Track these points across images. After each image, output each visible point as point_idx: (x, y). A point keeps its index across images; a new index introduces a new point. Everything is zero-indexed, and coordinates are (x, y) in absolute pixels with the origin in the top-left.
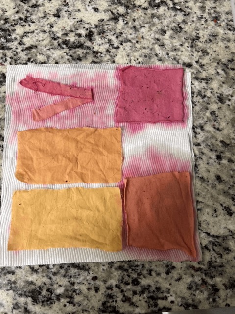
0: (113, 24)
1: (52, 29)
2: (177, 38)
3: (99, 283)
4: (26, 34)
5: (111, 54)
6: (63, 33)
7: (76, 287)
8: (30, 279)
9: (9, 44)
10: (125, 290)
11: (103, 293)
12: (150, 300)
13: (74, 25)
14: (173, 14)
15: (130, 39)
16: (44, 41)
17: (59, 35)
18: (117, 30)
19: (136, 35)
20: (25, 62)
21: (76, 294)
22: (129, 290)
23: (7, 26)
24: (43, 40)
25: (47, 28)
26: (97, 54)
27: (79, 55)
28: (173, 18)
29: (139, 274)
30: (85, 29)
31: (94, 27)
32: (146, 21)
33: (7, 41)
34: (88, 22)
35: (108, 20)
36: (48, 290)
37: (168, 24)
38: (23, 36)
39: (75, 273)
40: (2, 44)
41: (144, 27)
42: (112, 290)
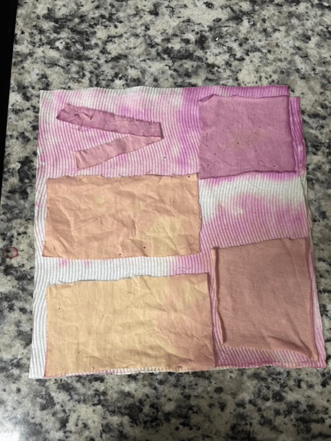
0: (235, 25)
1: (148, 32)
2: (326, 46)
3: (226, 397)
4: (110, 39)
5: (233, 68)
6: (163, 38)
7: (193, 402)
8: (127, 389)
9: (86, 53)
10: (263, 408)
11: (232, 411)
12: (300, 422)
13: (179, 27)
14: (319, 13)
15: (259, 47)
16: (137, 49)
17: (158, 40)
18: (240, 34)
19: (267, 42)
20: (110, 78)
21: (193, 413)
22: (269, 408)
23: (83, 26)
24: (135, 48)
25: (140, 31)
26: (213, 68)
27: (187, 69)
28: (319, 19)
29: (283, 386)
30: (194, 33)
31: (207, 29)
32: (281, 22)
33: (84, 49)
34: (199, 22)
35: (228, 20)
36: (152, 406)
37: (312, 26)
38: (107, 42)
39: (191, 382)
40: (78, 53)
41: (279, 30)
42: (244, 408)
